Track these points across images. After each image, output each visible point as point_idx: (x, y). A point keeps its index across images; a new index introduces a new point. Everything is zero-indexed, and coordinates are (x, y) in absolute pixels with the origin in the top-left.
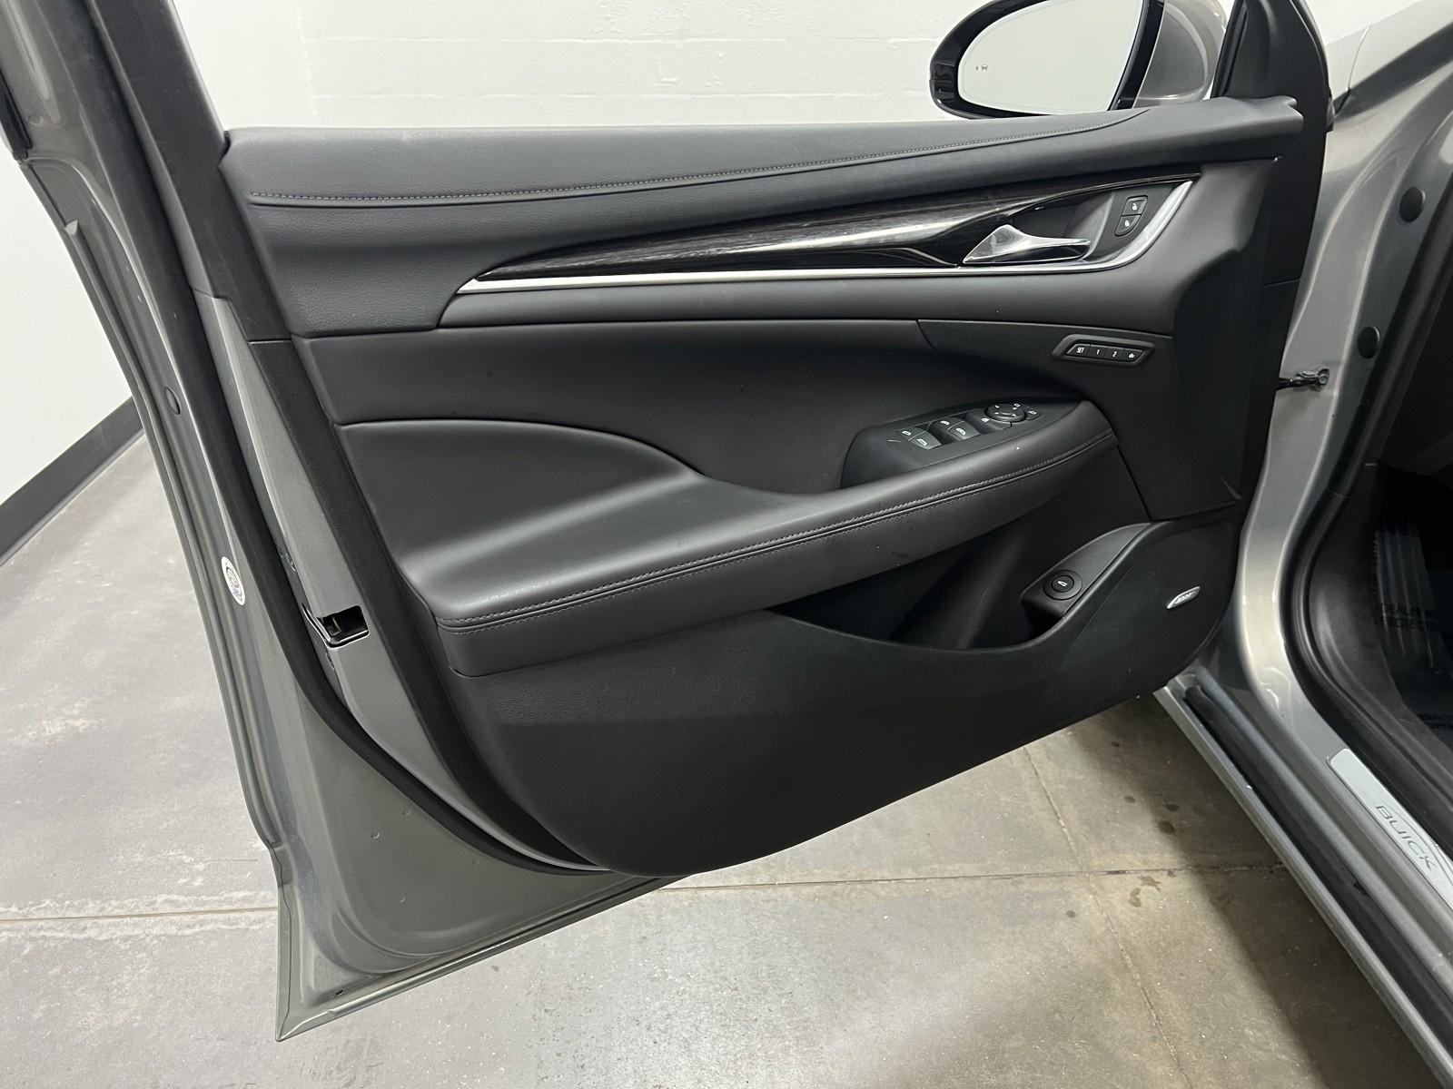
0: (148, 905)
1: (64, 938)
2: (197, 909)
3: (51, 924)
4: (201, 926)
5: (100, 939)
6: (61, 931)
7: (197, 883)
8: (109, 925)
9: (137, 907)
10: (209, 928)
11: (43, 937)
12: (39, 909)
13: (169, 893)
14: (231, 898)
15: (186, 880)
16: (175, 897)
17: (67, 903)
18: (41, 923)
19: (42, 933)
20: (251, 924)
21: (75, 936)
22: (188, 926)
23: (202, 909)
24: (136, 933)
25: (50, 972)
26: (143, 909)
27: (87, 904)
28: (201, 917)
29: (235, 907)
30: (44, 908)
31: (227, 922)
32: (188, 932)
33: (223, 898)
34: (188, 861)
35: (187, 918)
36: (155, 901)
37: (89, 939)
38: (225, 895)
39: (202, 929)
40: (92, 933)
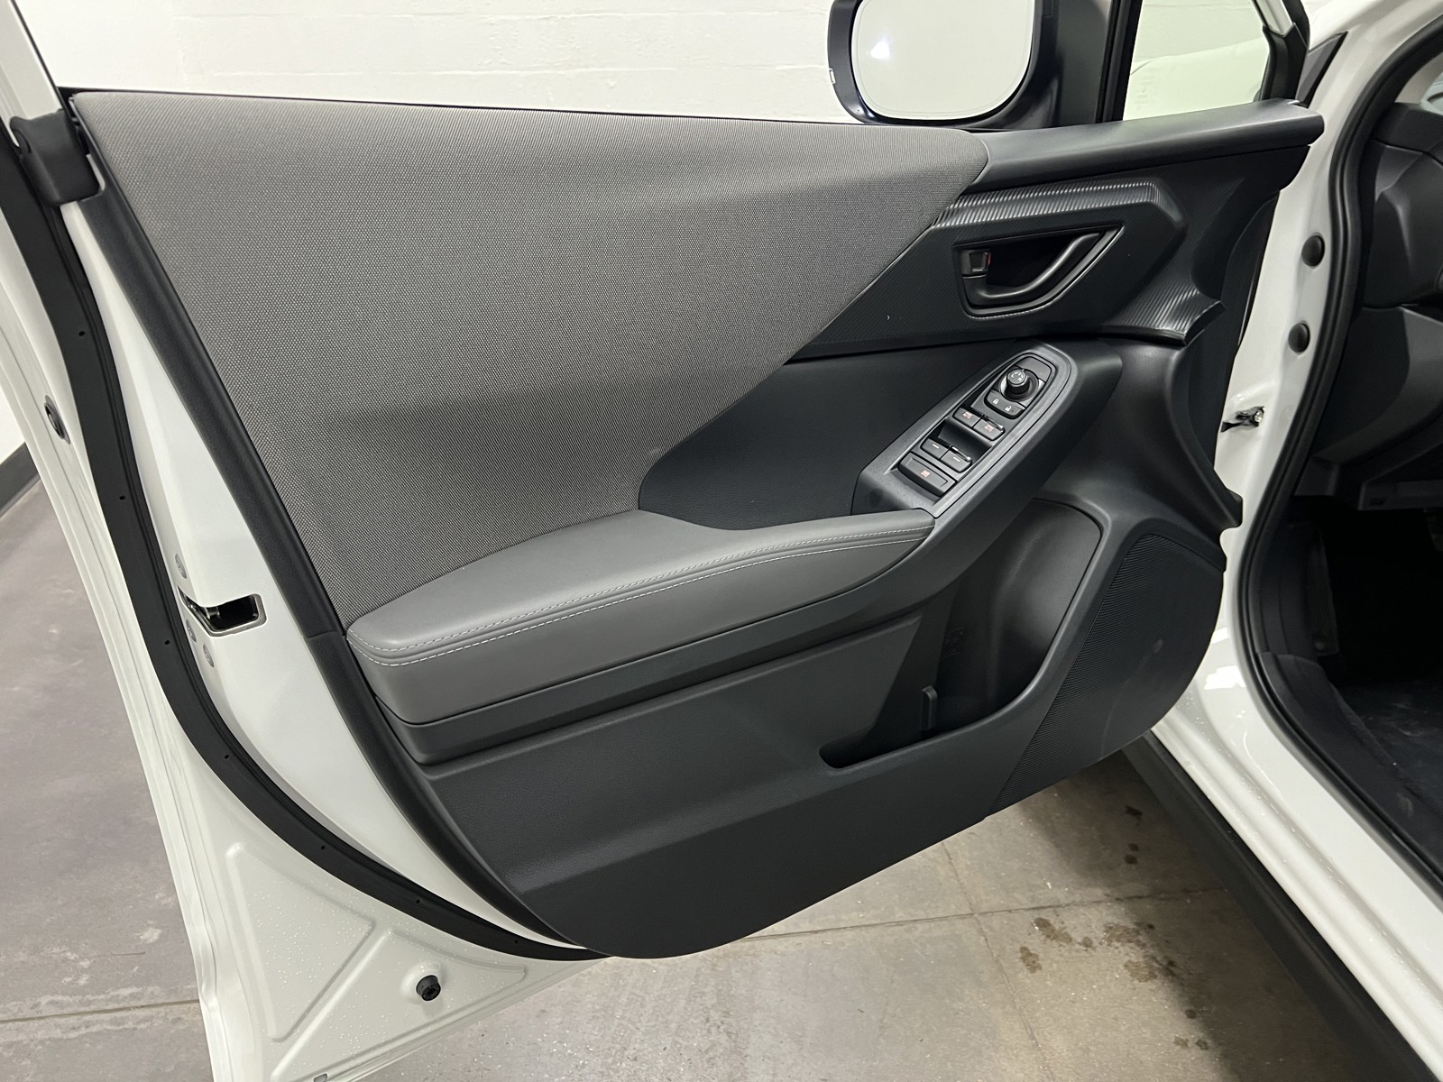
0: (31, 1008)
2: (82, 1009)
4: (87, 1027)
7: (83, 981)
9: (20, 1010)
10: (94, 1029)
13: (52, 995)
14: (118, 996)
15: (70, 979)
16: (60, 998)
20: (139, 1023)
22: (74, 1028)
23: (87, 1009)
24: (20, 1038)
26: (27, 1013)
28: (88, 1018)
29: (121, 1005)
31: (114, 1022)
32: (73, 1035)
33: (109, 997)
34: (73, 958)
35: (73, 1020)
36: (39, 1003)
38: (112, 993)
39: (88, 1030)
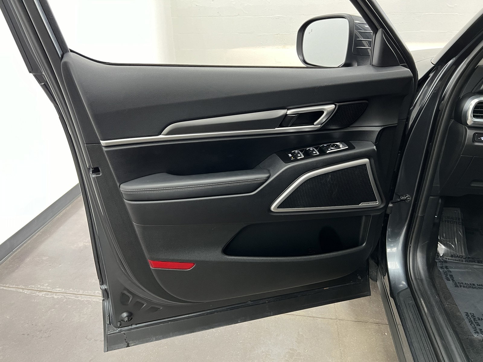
1: (73, 299)
3: (71, 295)
5: (81, 300)
6: (73, 297)
8: (84, 297)
11: (69, 298)
12: (69, 291)
17: (76, 290)
18: (69, 294)
19: (68, 297)
21: (76, 299)
25: (69, 307)
27: (80, 291)
30: (71, 291)
37: (79, 299)
40: (79, 298)
